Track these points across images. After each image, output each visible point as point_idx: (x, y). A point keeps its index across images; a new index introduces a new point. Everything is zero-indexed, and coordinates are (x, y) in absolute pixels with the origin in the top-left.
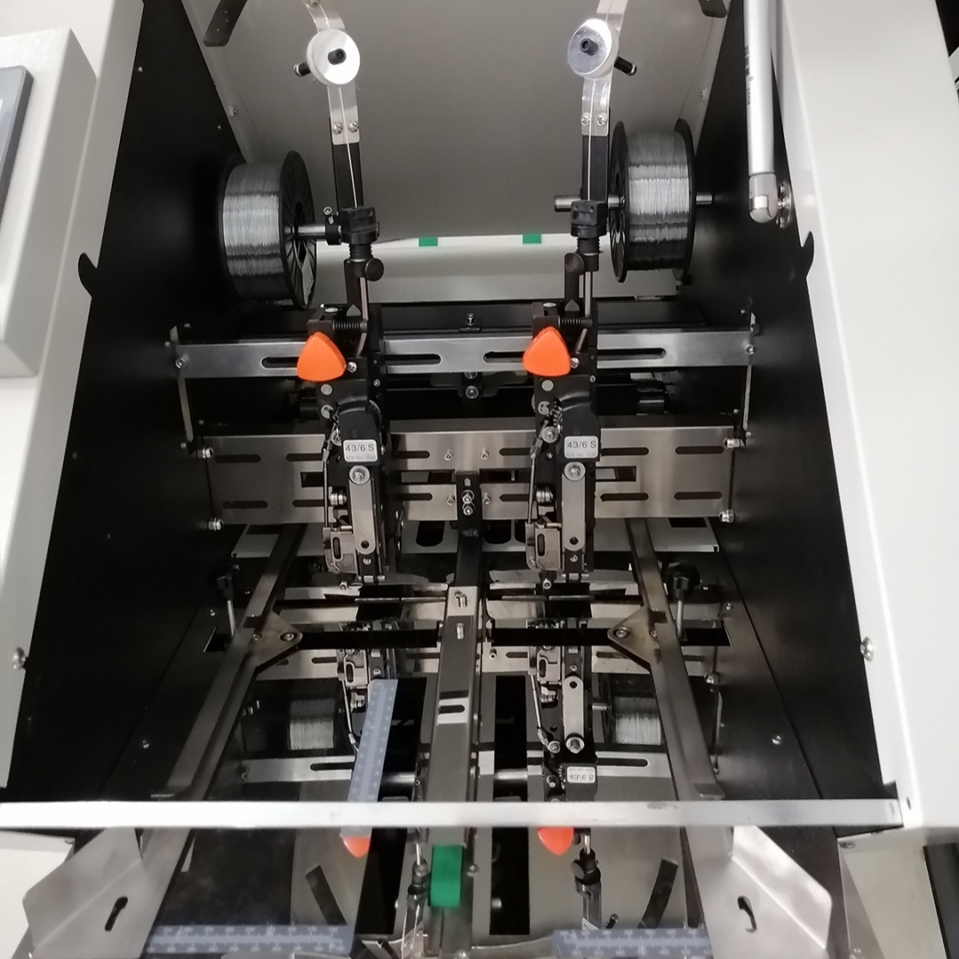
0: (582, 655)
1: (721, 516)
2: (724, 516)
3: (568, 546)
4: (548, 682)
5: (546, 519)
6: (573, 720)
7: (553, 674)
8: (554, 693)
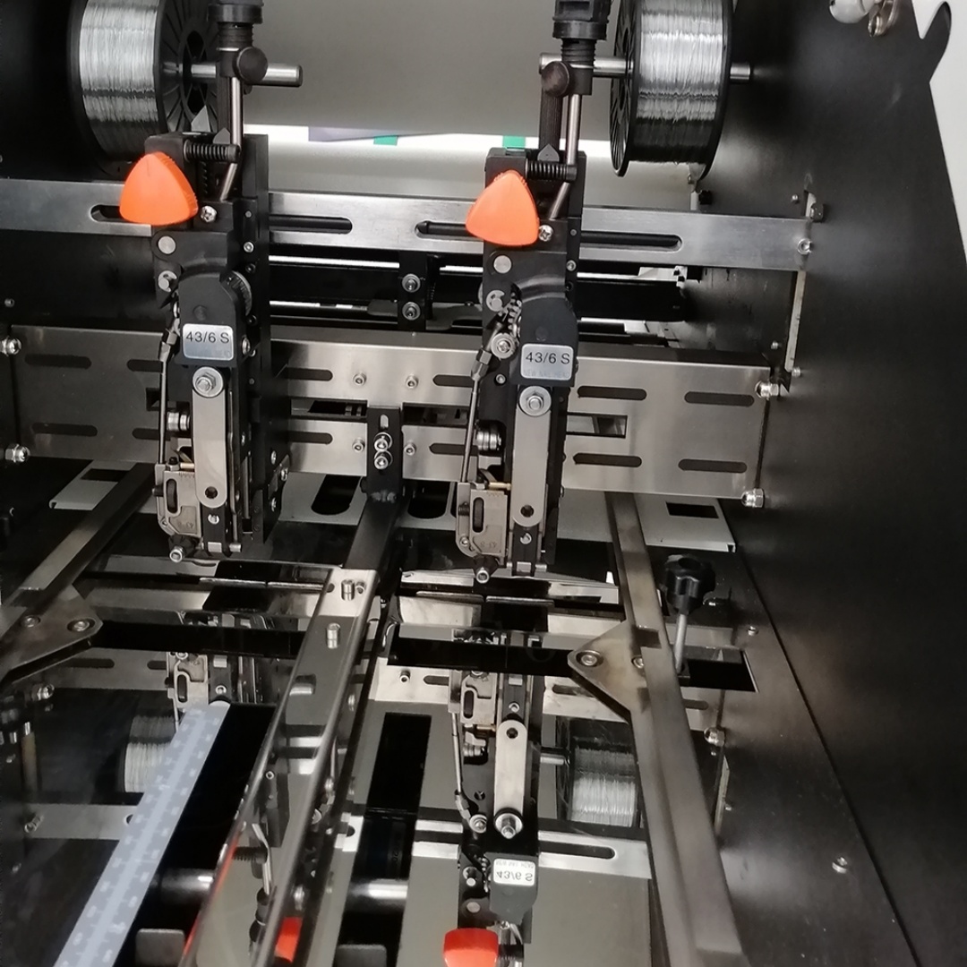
0: (530, 688)
1: (745, 497)
2: (749, 497)
3: (518, 518)
4: (475, 726)
5: (489, 476)
6: (509, 787)
7: (483, 713)
8: (482, 743)
